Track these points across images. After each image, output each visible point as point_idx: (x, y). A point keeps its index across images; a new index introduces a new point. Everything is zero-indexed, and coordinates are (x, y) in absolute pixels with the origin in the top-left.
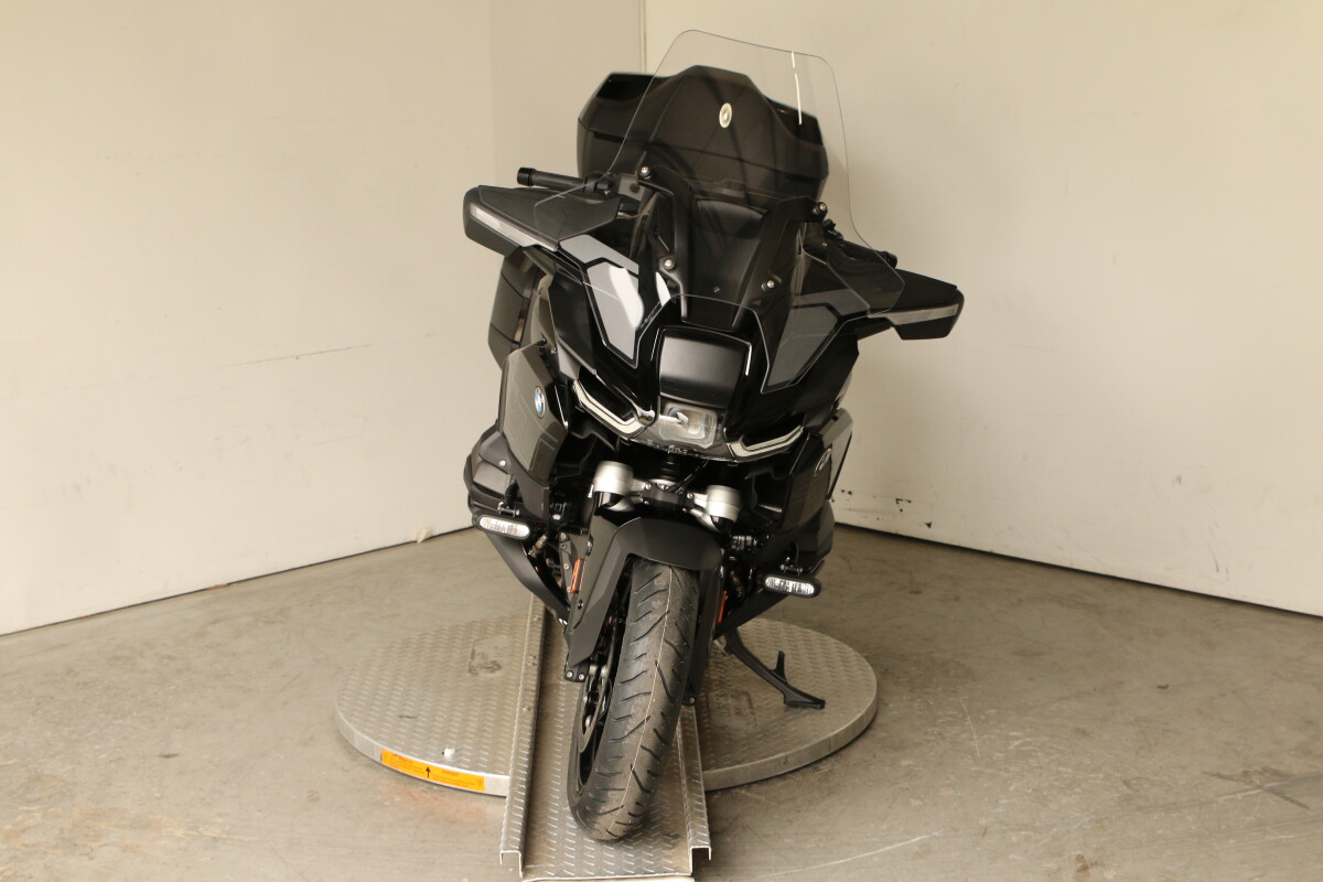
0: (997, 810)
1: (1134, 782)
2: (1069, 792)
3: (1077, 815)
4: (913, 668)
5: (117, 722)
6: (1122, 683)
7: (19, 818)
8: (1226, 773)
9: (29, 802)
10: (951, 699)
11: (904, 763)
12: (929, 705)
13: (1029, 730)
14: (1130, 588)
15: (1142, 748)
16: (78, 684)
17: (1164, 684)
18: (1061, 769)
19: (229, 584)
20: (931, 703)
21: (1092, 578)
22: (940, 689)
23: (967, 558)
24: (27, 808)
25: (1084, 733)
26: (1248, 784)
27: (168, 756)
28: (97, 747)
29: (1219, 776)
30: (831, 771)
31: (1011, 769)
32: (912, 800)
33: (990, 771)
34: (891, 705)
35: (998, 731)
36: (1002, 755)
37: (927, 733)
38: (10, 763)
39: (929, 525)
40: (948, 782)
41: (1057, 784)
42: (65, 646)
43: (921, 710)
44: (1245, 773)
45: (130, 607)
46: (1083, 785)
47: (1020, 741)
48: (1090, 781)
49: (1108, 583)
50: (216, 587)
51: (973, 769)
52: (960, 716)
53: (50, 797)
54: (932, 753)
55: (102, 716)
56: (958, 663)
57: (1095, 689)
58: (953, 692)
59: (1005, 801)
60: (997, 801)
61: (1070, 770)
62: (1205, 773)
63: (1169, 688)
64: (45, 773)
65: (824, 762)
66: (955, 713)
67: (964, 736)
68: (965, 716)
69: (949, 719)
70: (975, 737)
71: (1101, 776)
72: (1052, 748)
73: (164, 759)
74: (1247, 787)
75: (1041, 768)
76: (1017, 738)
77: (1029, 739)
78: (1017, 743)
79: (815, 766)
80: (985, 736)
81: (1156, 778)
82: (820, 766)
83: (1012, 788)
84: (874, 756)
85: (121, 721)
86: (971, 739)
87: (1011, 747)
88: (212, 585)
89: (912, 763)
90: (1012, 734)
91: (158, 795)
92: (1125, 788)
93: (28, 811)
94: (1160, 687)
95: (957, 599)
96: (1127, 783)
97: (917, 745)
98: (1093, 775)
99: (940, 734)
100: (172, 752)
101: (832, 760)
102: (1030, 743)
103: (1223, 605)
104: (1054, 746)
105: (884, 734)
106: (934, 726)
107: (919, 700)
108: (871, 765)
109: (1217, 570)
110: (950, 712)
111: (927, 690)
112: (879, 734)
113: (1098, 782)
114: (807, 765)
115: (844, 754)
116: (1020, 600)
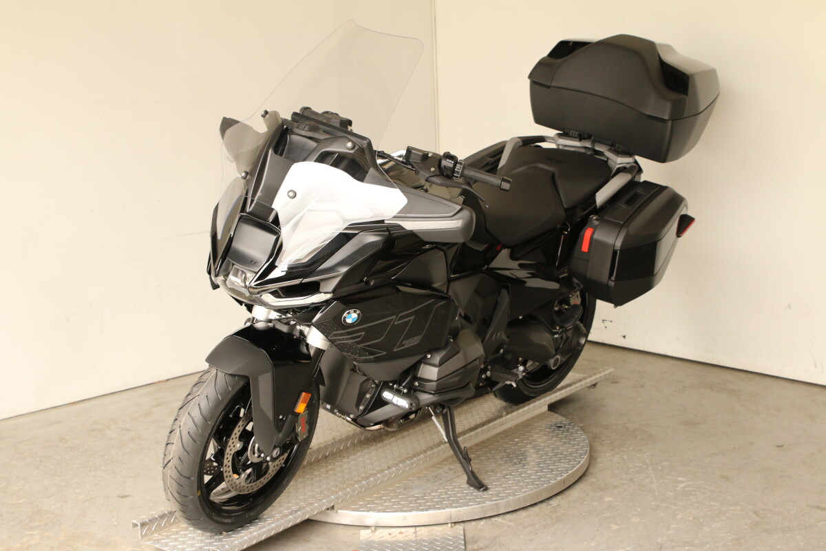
0: (669, 532)
1: (761, 512)
2: (717, 520)
3: (723, 535)
4: (614, 434)
5: (92, 473)
6: (752, 443)
7: (25, 539)
8: (823, 505)
9: (32, 528)
10: (638, 455)
11: (607, 499)
12: (624, 459)
13: (690, 476)
14: (758, 378)
15: (766, 488)
16: (67, 448)
17: (780, 444)
18: (712, 503)
19: (167, 380)
20: (625, 458)
21: (732, 372)
22: (631, 448)
23: (650, 358)
24: (30, 533)
25: (727, 478)
27: (123, 497)
28: (78, 491)
29: (818, 508)
30: (558, 505)
31: (678, 503)
32: (612, 525)
33: (664, 505)
34: (598, 460)
35: (670, 477)
36: (672, 494)
37: (622, 479)
38: (20, 501)
39: (624, 337)
40: (636, 512)
41: (709, 513)
42: (60, 422)
43: (618, 463)
45: (103, 396)
46: (727, 515)
47: (685, 484)
48: (732, 512)
49: (743, 375)
50: (159, 382)
51: (654, 503)
52: (645, 467)
53: (46, 525)
54: (626, 493)
55: (82, 469)
56: (643, 430)
57: (735, 448)
58: (640, 450)
59: (674, 526)
60: (669, 526)
61: (718, 504)
62: (808, 506)
63: (784, 447)
64: (44, 508)
65: (554, 499)
66: (641, 465)
67: (647, 480)
68: (648, 467)
69: (637, 469)
70: (654, 481)
71: (739, 508)
72: (705, 488)
73: (121, 499)
75: (698, 502)
76: (683, 482)
77: (690, 483)
78: (682, 485)
79: (548, 502)
80: (661, 481)
81: (776, 509)
82: (551, 502)
83: (679, 517)
84: (587, 495)
85: (94, 473)
86: (652, 483)
87: (678, 488)
88: (157, 381)
89: (612, 499)
90: (679, 479)
91: (116, 523)
92: (755, 516)
93: (31, 535)
94: (778, 446)
95: (643, 386)
96: (756, 513)
97: (616, 487)
98: (734, 508)
99: (631, 479)
100: (126, 494)
101: (559, 498)
102: (690, 486)
103: (820, 389)
104: (708, 487)
105: (594, 480)
106: (627, 474)
107: (617, 456)
108: (585, 501)
109: (816, 366)
110: (638, 464)
111: (623, 449)
112: (590, 479)
113: (737, 512)
114: (541, 502)
115: (567, 493)
116: (684, 387)
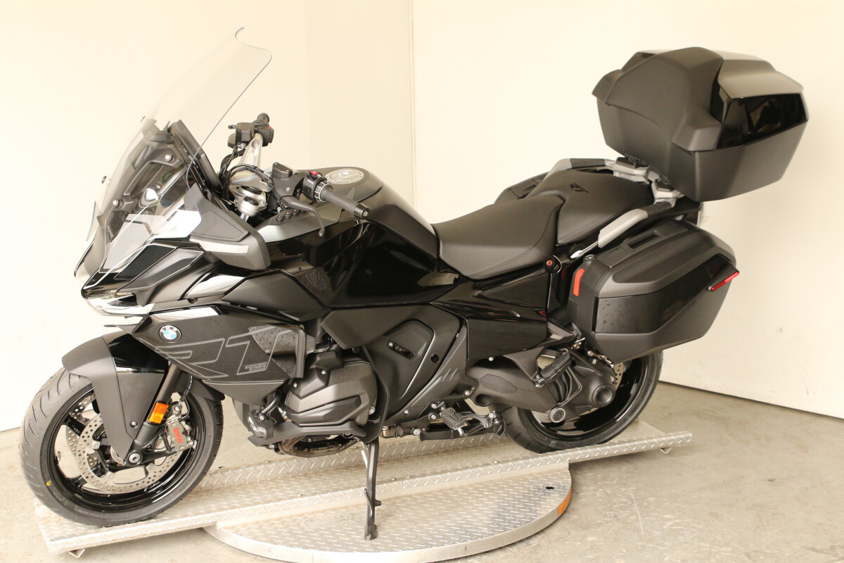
1: (753, 554)
6: (743, 477)
8: (818, 547)
10: (623, 489)
11: (590, 539)
12: (607, 494)
13: (678, 513)
14: (747, 404)
15: (758, 527)
17: (772, 478)
18: (701, 544)
20: (609, 493)
21: (720, 398)
22: (615, 482)
25: (716, 515)
26: (834, 556)
29: (813, 549)
30: (538, 545)
31: (666, 543)
33: (650, 545)
34: (580, 494)
35: (656, 514)
36: (658, 533)
37: (606, 516)
40: (621, 554)
41: (698, 555)
43: (601, 498)
44: (832, 548)
46: (717, 557)
47: (672, 522)
48: (723, 554)
49: (731, 401)
51: (639, 543)
52: (630, 502)
54: (610, 531)
57: (724, 482)
58: (625, 484)
61: (707, 545)
62: (803, 547)
63: (776, 481)
65: (534, 538)
66: (626, 500)
67: (633, 518)
68: (633, 503)
69: (621, 504)
70: (640, 519)
71: (730, 549)
72: (694, 527)
74: (834, 558)
75: (687, 543)
76: (670, 520)
77: (678, 521)
78: (670, 523)
79: (527, 541)
80: (648, 518)
81: (769, 551)
82: (531, 541)
83: (666, 559)
84: (569, 533)
86: (637, 520)
87: (665, 527)
89: (596, 539)
90: (666, 516)
92: (747, 559)
94: (769, 480)
96: (748, 555)
97: (599, 525)
98: (724, 549)
99: (615, 516)
101: (539, 537)
102: (678, 524)
103: (813, 418)
104: (696, 526)
105: (576, 517)
106: (611, 510)
107: (600, 490)
108: (566, 541)
109: (808, 393)
110: (622, 500)
111: (606, 482)
112: (573, 516)
113: (727, 554)
114: (521, 541)
115: (548, 531)
116: (671, 414)
